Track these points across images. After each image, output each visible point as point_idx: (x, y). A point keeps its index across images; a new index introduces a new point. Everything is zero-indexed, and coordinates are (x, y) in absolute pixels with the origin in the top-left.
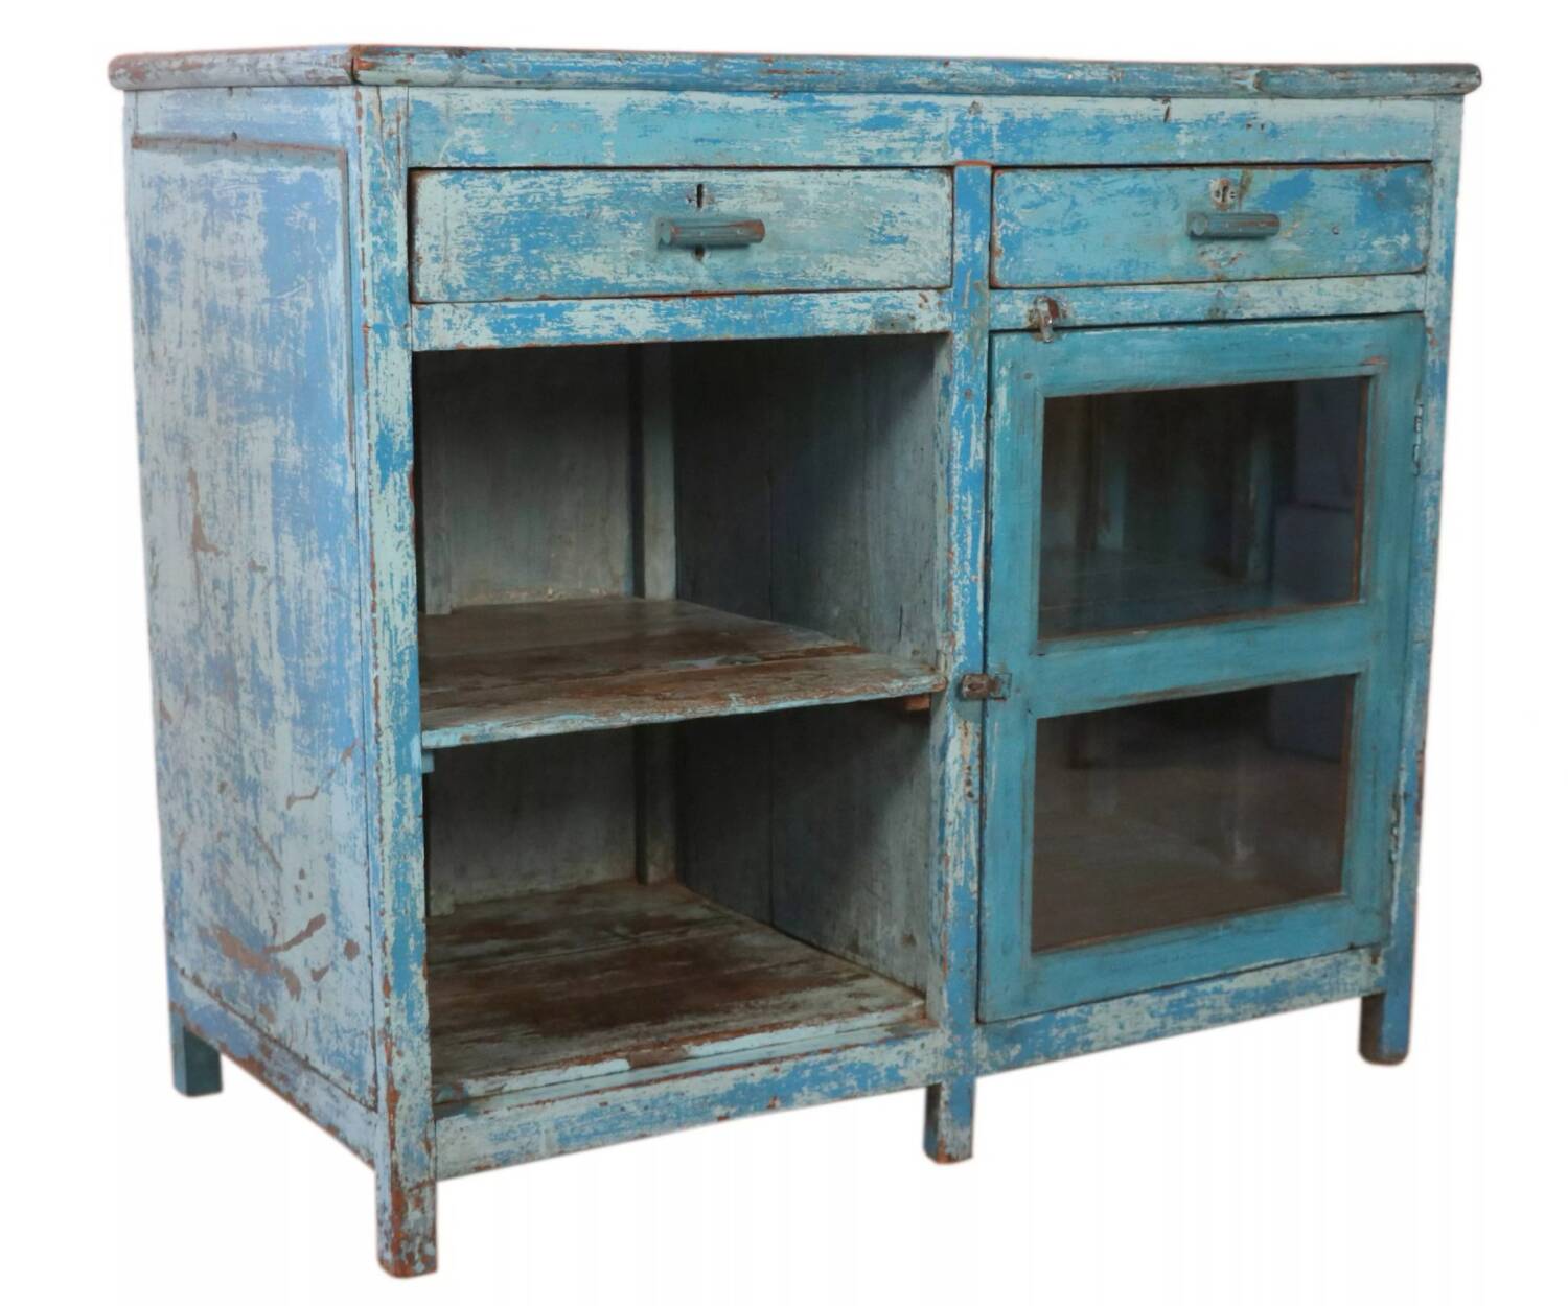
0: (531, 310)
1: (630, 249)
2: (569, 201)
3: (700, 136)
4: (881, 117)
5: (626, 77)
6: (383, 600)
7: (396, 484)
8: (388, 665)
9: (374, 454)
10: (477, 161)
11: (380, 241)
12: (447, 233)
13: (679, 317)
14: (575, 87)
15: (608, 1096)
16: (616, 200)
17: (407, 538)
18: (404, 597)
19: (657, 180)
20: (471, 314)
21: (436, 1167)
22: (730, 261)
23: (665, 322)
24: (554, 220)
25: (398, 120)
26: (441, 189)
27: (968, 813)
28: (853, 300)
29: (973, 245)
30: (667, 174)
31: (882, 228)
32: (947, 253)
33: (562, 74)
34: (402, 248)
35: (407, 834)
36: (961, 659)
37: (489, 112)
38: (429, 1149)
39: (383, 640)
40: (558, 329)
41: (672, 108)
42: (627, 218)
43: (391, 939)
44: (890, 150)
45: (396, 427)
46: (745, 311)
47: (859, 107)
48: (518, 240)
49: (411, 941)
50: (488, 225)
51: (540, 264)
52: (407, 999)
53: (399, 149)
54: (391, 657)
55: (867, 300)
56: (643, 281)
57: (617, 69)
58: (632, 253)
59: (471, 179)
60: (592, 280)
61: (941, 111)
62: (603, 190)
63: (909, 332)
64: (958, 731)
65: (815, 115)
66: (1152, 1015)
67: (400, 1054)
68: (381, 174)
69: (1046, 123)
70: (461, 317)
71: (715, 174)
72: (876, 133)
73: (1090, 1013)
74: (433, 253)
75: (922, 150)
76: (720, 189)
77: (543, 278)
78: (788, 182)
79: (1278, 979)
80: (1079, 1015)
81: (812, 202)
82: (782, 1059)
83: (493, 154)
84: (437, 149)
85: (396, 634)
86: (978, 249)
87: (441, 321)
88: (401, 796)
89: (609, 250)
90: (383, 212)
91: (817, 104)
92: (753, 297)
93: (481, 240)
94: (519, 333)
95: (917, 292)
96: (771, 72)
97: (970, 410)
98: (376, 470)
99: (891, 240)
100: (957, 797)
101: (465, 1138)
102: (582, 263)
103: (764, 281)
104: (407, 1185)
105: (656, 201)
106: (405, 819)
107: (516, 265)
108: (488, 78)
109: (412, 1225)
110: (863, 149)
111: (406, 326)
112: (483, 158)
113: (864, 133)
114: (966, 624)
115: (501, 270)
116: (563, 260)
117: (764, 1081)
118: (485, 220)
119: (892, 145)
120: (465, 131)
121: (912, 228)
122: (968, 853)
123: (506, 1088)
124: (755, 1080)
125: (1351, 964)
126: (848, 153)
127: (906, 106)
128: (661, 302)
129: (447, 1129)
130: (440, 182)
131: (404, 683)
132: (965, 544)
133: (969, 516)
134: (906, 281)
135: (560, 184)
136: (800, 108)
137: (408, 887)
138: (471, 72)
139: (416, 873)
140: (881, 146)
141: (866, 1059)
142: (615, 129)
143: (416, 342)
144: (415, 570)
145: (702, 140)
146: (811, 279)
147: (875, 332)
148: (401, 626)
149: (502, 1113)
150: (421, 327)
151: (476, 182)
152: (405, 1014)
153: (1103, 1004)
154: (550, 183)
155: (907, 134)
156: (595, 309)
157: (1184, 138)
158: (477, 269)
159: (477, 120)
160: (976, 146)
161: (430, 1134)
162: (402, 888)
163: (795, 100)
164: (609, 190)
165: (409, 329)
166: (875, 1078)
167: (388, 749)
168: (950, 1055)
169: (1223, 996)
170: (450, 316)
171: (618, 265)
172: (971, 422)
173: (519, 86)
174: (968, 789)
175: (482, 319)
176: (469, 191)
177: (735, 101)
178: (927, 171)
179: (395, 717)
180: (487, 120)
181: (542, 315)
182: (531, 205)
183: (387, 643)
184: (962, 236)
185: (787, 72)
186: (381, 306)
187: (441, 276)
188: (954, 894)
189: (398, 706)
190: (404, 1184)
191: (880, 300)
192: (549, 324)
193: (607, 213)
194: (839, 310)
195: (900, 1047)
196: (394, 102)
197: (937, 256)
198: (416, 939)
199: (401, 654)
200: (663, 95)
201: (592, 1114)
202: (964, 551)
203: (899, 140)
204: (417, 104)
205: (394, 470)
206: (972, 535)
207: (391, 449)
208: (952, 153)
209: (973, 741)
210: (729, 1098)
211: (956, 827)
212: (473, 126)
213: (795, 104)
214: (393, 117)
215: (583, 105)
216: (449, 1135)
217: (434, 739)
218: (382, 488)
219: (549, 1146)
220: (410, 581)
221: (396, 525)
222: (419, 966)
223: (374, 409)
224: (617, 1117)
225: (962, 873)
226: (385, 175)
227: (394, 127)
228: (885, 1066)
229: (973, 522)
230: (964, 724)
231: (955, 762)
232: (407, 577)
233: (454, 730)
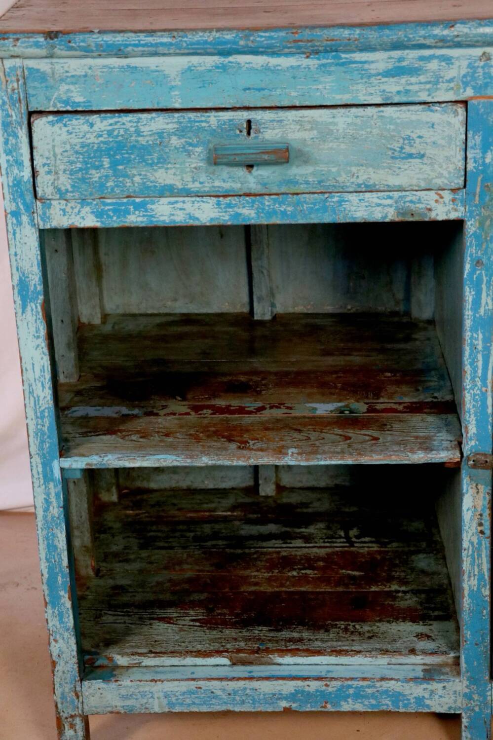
0: (123, 204)
1: (193, 166)
2: (145, 134)
3: (248, 86)
4: (398, 67)
5: (180, 50)
6: (28, 379)
7: (32, 310)
8: (34, 417)
9: (16, 291)
10: (78, 106)
11: (11, 159)
12: (55, 155)
13: (236, 209)
14: (143, 55)
15: (202, 683)
16: (181, 132)
17: (43, 343)
18: (42, 379)
19: (213, 119)
20: (79, 206)
21: (83, 709)
22: (274, 172)
23: (226, 212)
24: (134, 146)
25: (18, 80)
26: (49, 128)
27: (480, 544)
28: (378, 198)
29: (484, 158)
30: (221, 114)
31: (402, 148)
32: (461, 164)
33: (130, 49)
34: (27, 163)
35: (53, 517)
36: (473, 443)
37: (84, 74)
38: (78, 697)
39: (30, 403)
40: (144, 216)
41: (224, 68)
42: (190, 145)
43: (46, 576)
44: (407, 92)
45: (30, 275)
46: (289, 205)
47: (380, 60)
48: (108, 160)
49: (59, 578)
50: (85, 150)
51: (126, 176)
52: (58, 610)
53: (20, 100)
54: (36, 412)
55: (390, 198)
56: (204, 187)
57: (171, 44)
58: (195, 168)
59: (70, 120)
60: (165, 185)
61: (453, 61)
62: (170, 126)
63: (427, 219)
64: (470, 490)
65: (343, 69)
67: (56, 641)
68: (9, 116)
70: (72, 208)
71: (260, 112)
72: (395, 79)
74: (46, 168)
75: (437, 89)
76: (264, 123)
77: (128, 184)
78: (320, 117)
81: (341, 131)
82: (332, 679)
83: (89, 102)
84: (49, 99)
85: (39, 400)
86: (488, 161)
87: (58, 209)
89: (178, 166)
90: (12, 141)
91: (344, 60)
92: (295, 196)
93: (81, 160)
94: (115, 218)
95: (433, 191)
96: (295, 41)
97: (481, 274)
98: (19, 302)
99: (411, 156)
100: (471, 533)
101: (101, 694)
102: (157, 175)
103: (302, 186)
104: (64, 715)
105: (213, 133)
106: (51, 508)
107: (107, 176)
108: (74, 53)
109: (69, 738)
110: (384, 91)
111: (33, 213)
112: (82, 104)
113: (385, 80)
114: (476, 420)
115: (96, 179)
116: (143, 173)
117: (317, 691)
118: (83, 147)
119: (408, 88)
120: (67, 87)
121: (429, 147)
122: (480, 570)
124: (311, 689)
126: (371, 94)
127: (422, 58)
128: (221, 199)
129: (89, 688)
130: (49, 122)
131: (46, 429)
132: (477, 366)
133: (480, 347)
134: (423, 185)
135: (138, 122)
136: (331, 64)
137: (56, 548)
138: (62, 50)
140: (399, 88)
142: (180, 83)
143: (41, 223)
144: (49, 362)
145: (249, 89)
146: (342, 185)
147: (397, 220)
148: (42, 395)
149: (126, 682)
150: (44, 213)
151: (74, 122)
152: (58, 619)
154: (130, 121)
155: (422, 78)
156: (170, 203)
158: (79, 179)
159: (75, 80)
160: (486, 85)
161: (78, 689)
162: (52, 548)
163: (324, 58)
164: (176, 126)
165: (35, 215)
167: (37, 466)
170: (64, 207)
171: (184, 175)
172: (482, 283)
173: (99, 56)
174: (480, 528)
175: (87, 209)
176: (70, 128)
177: (273, 61)
178: (443, 105)
179: (41, 448)
180: (83, 79)
181: (132, 207)
182: (117, 136)
183: (33, 405)
184: (473, 151)
185: (311, 41)
186: (14, 200)
187: (53, 183)
188: (468, 595)
189: (42, 442)
190: (62, 714)
191: (400, 197)
192: (137, 212)
193: (175, 141)
194: (367, 204)
195: (425, 686)
196: (13, 69)
197: (451, 168)
198: (62, 578)
199: (42, 412)
200: (216, 58)
201: (191, 693)
202: (475, 371)
203: (416, 83)
204: (29, 69)
205: (31, 301)
206: (483, 361)
207: (28, 289)
208: (465, 91)
209: (484, 498)
210: (292, 697)
211: (470, 552)
212: (72, 83)
213: (325, 61)
214: (14, 79)
215: (153, 68)
216: (91, 691)
217: (67, 463)
218: (23, 312)
219: (160, 706)
220: (46, 368)
221: (34, 335)
222: (65, 593)
223: (14, 264)
224: (209, 697)
225: (476, 582)
226: (12, 116)
227: (15, 85)
228: (413, 696)
229: (483, 352)
230: (477, 485)
231: (468, 510)
232: (43, 366)
233: (83, 459)
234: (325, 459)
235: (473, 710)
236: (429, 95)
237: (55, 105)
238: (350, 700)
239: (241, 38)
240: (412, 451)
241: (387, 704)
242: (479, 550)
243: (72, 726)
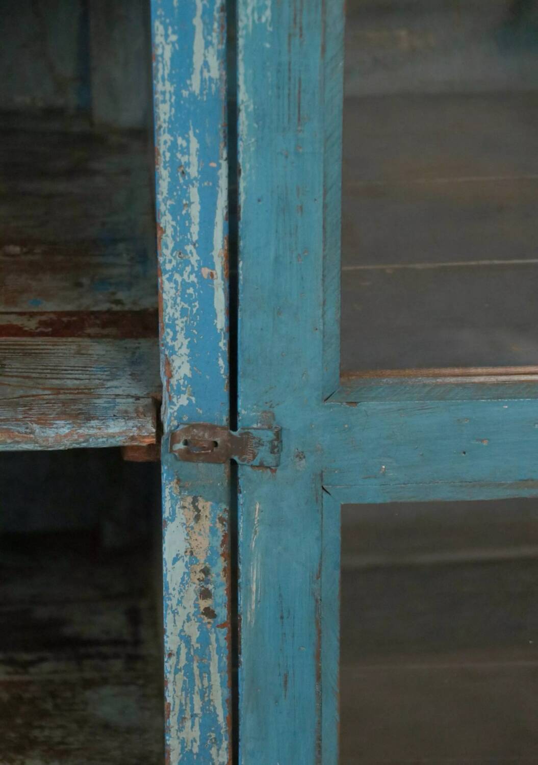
27: (204, 640)
36: (183, 400)
64: (180, 513)
100: (183, 614)
114: (191, 346)
132: (188, 216)
133: (193, 171)
172: (192, 14)
174: (204, 604)
202: (183, 223)
206: (201, 203)
209: (213, 531)
211: (183, 661)
225: (197, 733)
229: (201, 181)
230: (195, 500)
231: (175, 560)
240: (44, 422)
242: (202, 655)
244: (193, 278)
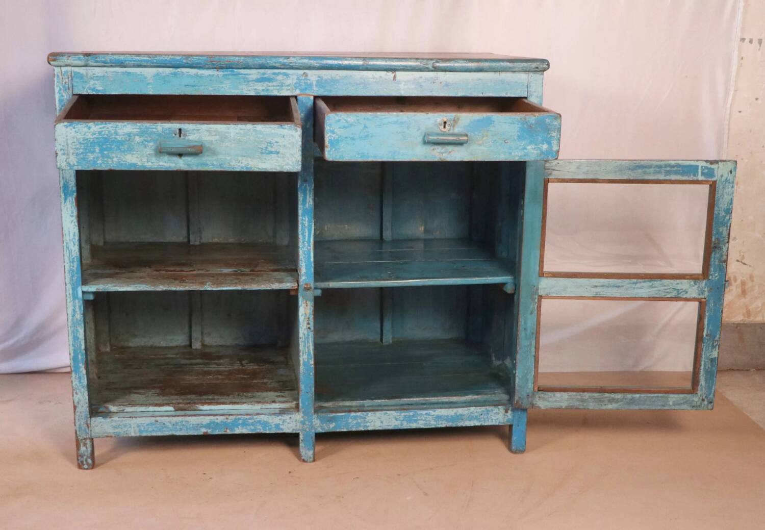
3: (187, 84)
4: (262, 77)
5: (153, 63)
6: (66, 240)
7: (70, 201)
8: (68, 262)
9: (62, 190)
10: (99, 92)
14: (134, 66)
15: (158, 419)
17: (75, 220)
18: (74, 240)
21: (91, 434)
25: (68, 78)
27: (308, 335)
33: (128, 62)
35: (77, 320)
36: (304, 278)
37: (102, 75)
38: (88, 427)
39: (67, 254)
41: (175, 74)
43: (72, 354)
44: (268, 90)
45: (70, 183)
47: (254, 74)
49: (80, 357)
52: (78, 375)
53: (69, 88)
54: (69, 259)
57: (149, 60)
61: (290, 76)
64: (303, 304)
65: (235, 77)
66: (396, 420)
67: (77, 393)
68: (62, 96)
69: (337, 80)
72: (262, 83)
73: (367, 415)
75: (282, 90)
79: (458, 414)
80: (361, 415)
81: (233, 137)
82: (230, 415)
83: (105, 90)
84: (84, 88)
85: (71, 252)
86: (308, 126)
88: (75, 307)
91: (235, 73)
96: (211, 61)
97: (306, 186)
98: (63, 196)
100: (303, 329)
101: (102, 425)
104: (80, 438)
106: (76, 315)
108: (98, 64)
109: (82, 452)
110: (256, 89)
112: (101, 91)
113: (256, 83)
114: (306, 265)
117: (222, 422)
119: (268, 88)
120: (94, 82)
122: (309, 349)
123: (125, 411)
124: (219, 421)
125: (494, 412)
126: (250, 90)
127: (274, 74)
129: (95, 421)
131: (75, 269)
132: (305, 235)
133: (306, 225)
136: (229, 75)
137: (78, 338)
138: (92, 62)
139: (81, 334)
140: (264, 88)
141: (265, 420)
142: (152, 82)
144: (78, 230)
145: (188, 86)
148: (73, 249)
149: (115, 419)
152: (78, 380)
153: (373, 412)
155: (274, 84)
157: (402, 86)
159: (98, 78)
160: (306, 89)
161: (89, 422)
162: (76, 338)
163: (226, 71)
166: (270, 427)
167: (69, 290)
168: (303, 423)
169: (431, 417)
172: (307, 191)
173: (111, 66)
174: (308, 326)
177: (200, 72)
179: (71, 279)
180: (102, 78)
183: (68, 255)
185: (219, 62)
188: (303, 364)
189: (73, 276)
190: (79, 437)
195: (280, 417)
196: (66, 72)
198: (81, 356)
199: (74, 258)
200: (171, 69)
201: (152, 424)
202: (304, 237)
203: (272, 86)
204: (75, 73)
205: (69, 196)
206: (308, 232)
207: (68, 189)
208: (295, 91)
209: (310, 309)
210: (208, 426)
211: (303, 340)
212: (97, 80)
213: (226, 73)
214: (66, 77)
215: (139, 73)
216: (96, 423)
217: (86, 288)
218: (65, 202)
219: (135, 433)
220: (76, 234)
221: (70, 215)
222: (83, 365)
223: (61, 176)
224: (162, 427)
225: (307, 357)
226: (64, 96)
227: (67, 80)
228: (274, 423)
229: (308, 227)
230: (306, 302)
231: (302, 315)
232: (75, 233)
233: (94, 286)
234: (227, 287)
235: (306, 431)
236: (278, 92)
237: (87, 91)
238: (239, 427)
239: (184, 59)
241: (260, 429)
242: (308, 338)
243: (85, 445)
244: (306, 250)
